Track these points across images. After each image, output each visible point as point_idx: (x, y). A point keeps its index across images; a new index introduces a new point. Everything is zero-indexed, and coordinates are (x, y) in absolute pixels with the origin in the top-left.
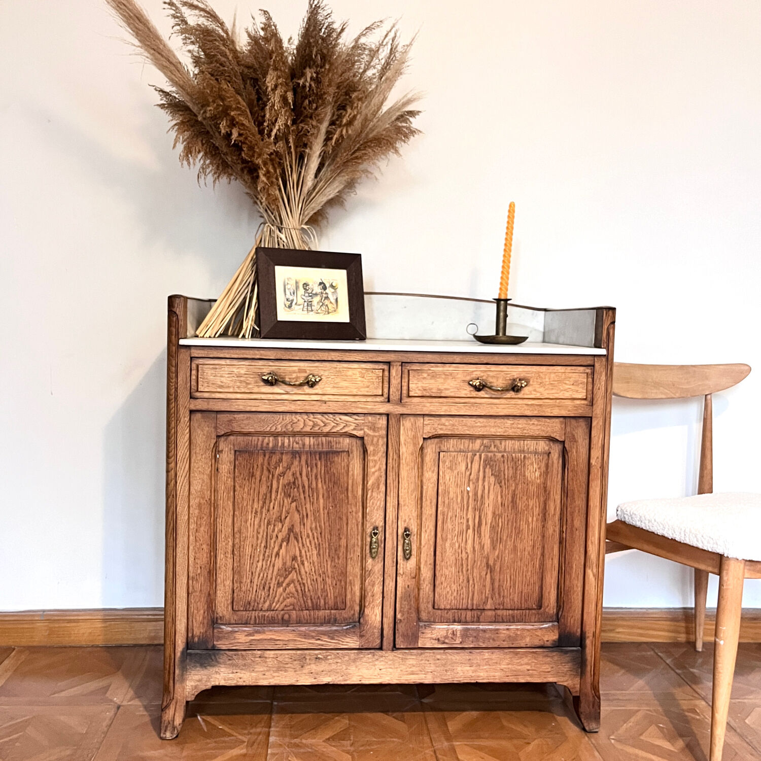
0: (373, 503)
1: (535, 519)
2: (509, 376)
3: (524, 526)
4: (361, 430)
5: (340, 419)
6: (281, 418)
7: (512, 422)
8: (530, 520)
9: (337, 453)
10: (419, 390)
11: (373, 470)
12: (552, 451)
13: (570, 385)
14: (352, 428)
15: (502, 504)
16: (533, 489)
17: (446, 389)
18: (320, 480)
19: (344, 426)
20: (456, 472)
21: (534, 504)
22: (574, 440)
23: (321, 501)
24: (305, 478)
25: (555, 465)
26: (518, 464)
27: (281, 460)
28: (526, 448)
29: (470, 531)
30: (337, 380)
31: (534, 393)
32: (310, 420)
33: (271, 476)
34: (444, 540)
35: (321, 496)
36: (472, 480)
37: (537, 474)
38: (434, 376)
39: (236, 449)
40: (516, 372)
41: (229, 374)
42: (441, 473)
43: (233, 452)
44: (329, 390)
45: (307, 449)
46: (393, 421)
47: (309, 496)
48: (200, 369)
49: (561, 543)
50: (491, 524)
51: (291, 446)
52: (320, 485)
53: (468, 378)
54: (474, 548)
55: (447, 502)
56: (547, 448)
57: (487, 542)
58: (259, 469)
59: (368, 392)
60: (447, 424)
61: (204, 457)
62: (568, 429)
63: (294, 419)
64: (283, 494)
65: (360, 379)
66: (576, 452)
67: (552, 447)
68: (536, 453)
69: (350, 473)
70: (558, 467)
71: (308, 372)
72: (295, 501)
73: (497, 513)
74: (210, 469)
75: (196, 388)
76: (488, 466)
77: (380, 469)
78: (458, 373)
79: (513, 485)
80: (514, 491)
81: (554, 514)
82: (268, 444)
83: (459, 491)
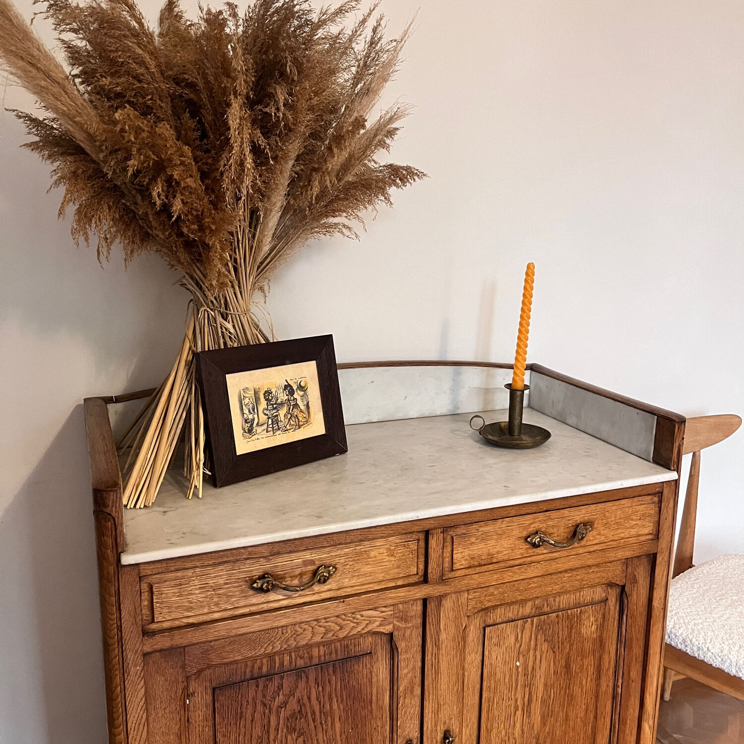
0: (405, 712)
1: (589, 679)
2: (571, 522)
3: (577, 690)
4: (389, 624)
5: (362, 616)
6: (280, 633)
7: (570, 575)
8: (584, 682)
9: (358, 657)
10: (466, 560)
11: (405, 671)
12: (609, 598)
13: (637, 520)
14: (377, 623)
15: (554, 671)
16: (588, 646)
17: (498, 552)
18: (335, 700)
19: (367, 624)
20: (504, 648)
21: (589, 663)
22: (635, 581)
23: (338, 725)
24: (314, 701)
25: (612, 612)
26: (573, 623)
27: (281, 687)
28: (582, 599)
29: (519, 713)
30: (357, 566)
31: (599, 537)
32: (320, 626)
33: (267, 711)
34: (489, 731)
35: (337, 719)
36: (522, 653)
37: (594, 627)
38: (484, 538)
39: (214, 685)
40: (579, 515)
41: (200, 588)
42: (486, 653)
43: (210, 691)
44: (346, 582)
45: (316, 661)
46: (431, 606)
47: (321, 723)
48: (154, 590)
49: (614, 698)
50: (542, 698)
51: (294, 664)
52: (335, 707)
53: (525, 534)
54: (523, 730)
55: (493, 686)
56: (604, 595)
57: (537, 718)
58: (250, 708)
59: (399, 573)
60: (496, 593)
61: (167, 711)
62: (630, 570)
63: (298, 629)
64: (285, 730)
65: (388, 558)
66: (637, 595)
67: (610, 591)
68: (592, 603)
69: (374, 680)
70: (615, 614)
71: (317, 563)
72: (302, 734)
73: (549, 684)
74: (178, 726)
75: (150, 618)
76: (541, 632)
77: (414, 668)
78: (512, 530)
79: (568, 646)
80: (569, 653)
81: (609, 668)
82: (260, 668)
83: (507, 669)
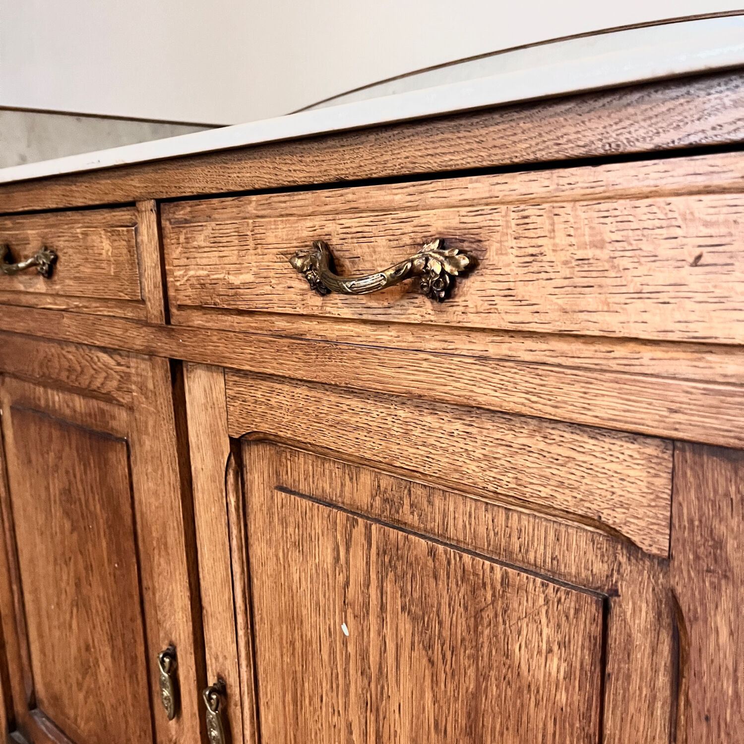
4: (128, 392)
14: (115, 383)
15: (436, 723)
18: (97, 498)
23: (104, 543)
35: (102, 533)
36: (353, 606)
37: (557, 666)
39: (12, 403)
45: (79, 420)
56: (600, 567)
62: (689, 500)
79: (471, 672)
80: (475, 696)
83: (323, 626)
